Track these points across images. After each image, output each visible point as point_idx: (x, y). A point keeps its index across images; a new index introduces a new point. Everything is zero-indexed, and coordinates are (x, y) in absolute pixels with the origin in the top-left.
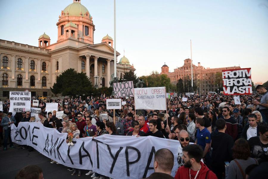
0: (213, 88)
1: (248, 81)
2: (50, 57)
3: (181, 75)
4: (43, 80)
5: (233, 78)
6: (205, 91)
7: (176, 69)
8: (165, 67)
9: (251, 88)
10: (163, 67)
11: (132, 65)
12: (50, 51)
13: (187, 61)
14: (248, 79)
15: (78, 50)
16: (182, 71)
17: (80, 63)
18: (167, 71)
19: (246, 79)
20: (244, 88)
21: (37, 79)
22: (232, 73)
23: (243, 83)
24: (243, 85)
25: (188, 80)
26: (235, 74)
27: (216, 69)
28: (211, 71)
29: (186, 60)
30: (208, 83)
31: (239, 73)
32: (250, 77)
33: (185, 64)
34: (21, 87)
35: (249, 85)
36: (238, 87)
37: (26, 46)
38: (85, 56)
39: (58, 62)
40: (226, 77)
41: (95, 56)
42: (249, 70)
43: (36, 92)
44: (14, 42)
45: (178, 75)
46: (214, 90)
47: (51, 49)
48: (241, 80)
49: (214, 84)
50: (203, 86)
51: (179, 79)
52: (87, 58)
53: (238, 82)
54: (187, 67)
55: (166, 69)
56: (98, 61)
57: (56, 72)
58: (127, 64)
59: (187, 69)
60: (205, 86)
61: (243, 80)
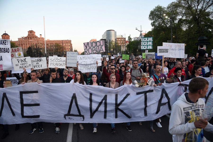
3: (25, 44)
7: (20, 38)
8: (6, 35)
13: (31, 33)
16: (26, 40)
25: (36, 48)
27: (55, 41)
28: (50, 42)
29: (30, 31)
30: (49, 51)
33: (29, 35)
45: (23, 44)
49: (53, 52)
51: (28, 47)
54: (31, 37)
55: (7, 37)
59: (31, 39)
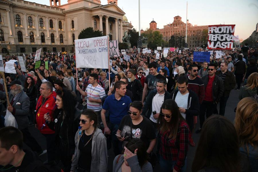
0: (199, 44)
1: (230, 37)
2: (65, 16)
3: (170, 32)
4: (60, 37)
5: (218, 33)
6: (192, 47)
7: (166, 26)
8: (153, 23)
9: (232, 43)
10: (152, 23)
11: (130, 23)
12: (64, 10)
13: (177, 19)
14: (231, 35)
15: (91, 10)
16: (172, 28)
17: (93, 22)
18: (155, 27)
19: (229, 35)
20: (226, 43)
21: (56, 37)
22: (218, 29)
23: (226, 39)
24: (226, 41)
25: (179, 36)
26: (220, 30)
27: (203, 26)
28: (198, 29)
29: (176, 17)
30: (195, 39)
31: (223, 29)
32: (233, 34)
33: (174, 21)
34: (44, 44)
35: (231, 41)
36: (221, 42)
37: (45, 6)
38: (99, 16)
39: (73, 22)
40: (211, 33)
41: (106, 16)
42: (233, 26)
43: (57, 48)
44: (35, 3)
45: (168, 32)
46: (200, 46)
47: (64, 9)
48: (224, 36)
49: (200, 40)
50: (190, 42)
52: (100, 18)
53: (222, 38)
54: (176, 24)
55: (154, 25)
56: (108, 20)
57: (72, 30)
58: (126, 21)
59: (176, 25)
60: (192, 42)
61: (227, 36)
